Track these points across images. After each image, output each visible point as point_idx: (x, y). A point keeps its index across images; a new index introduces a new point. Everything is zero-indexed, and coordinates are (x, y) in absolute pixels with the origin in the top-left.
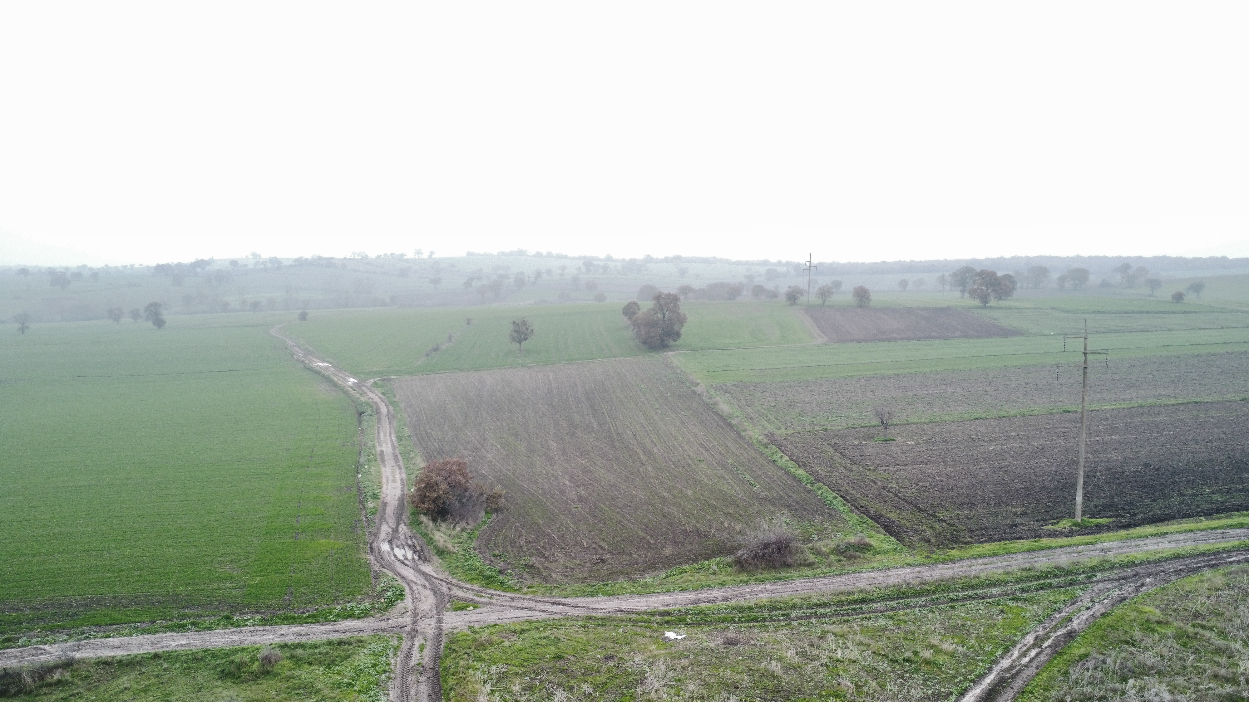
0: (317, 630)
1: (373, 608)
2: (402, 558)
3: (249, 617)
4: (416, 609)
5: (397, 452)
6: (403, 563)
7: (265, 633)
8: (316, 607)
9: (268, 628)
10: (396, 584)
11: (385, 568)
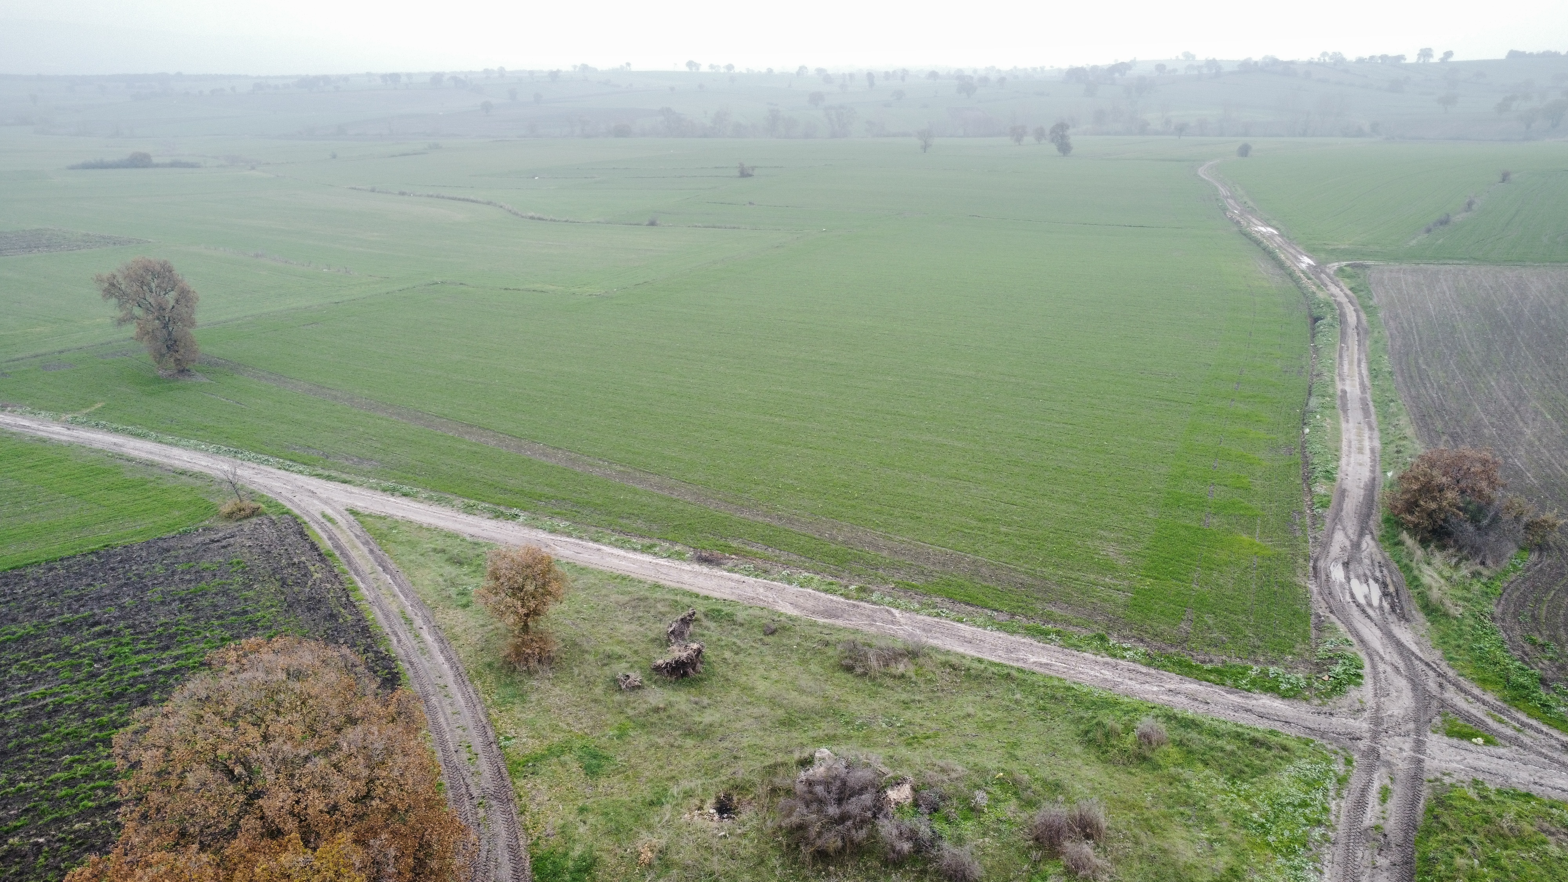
0: (1221, 700)
1: (1309, 686)
2: (1362, 601)
3: (1129, 645)
4: (1378, 709)
5: (1368, 396)
6: (1364, 611)
7: (1149, 680)
8: (1224, 657)
9: (1152, 671)
10: (1349, 651)
11: (1335, 615)
